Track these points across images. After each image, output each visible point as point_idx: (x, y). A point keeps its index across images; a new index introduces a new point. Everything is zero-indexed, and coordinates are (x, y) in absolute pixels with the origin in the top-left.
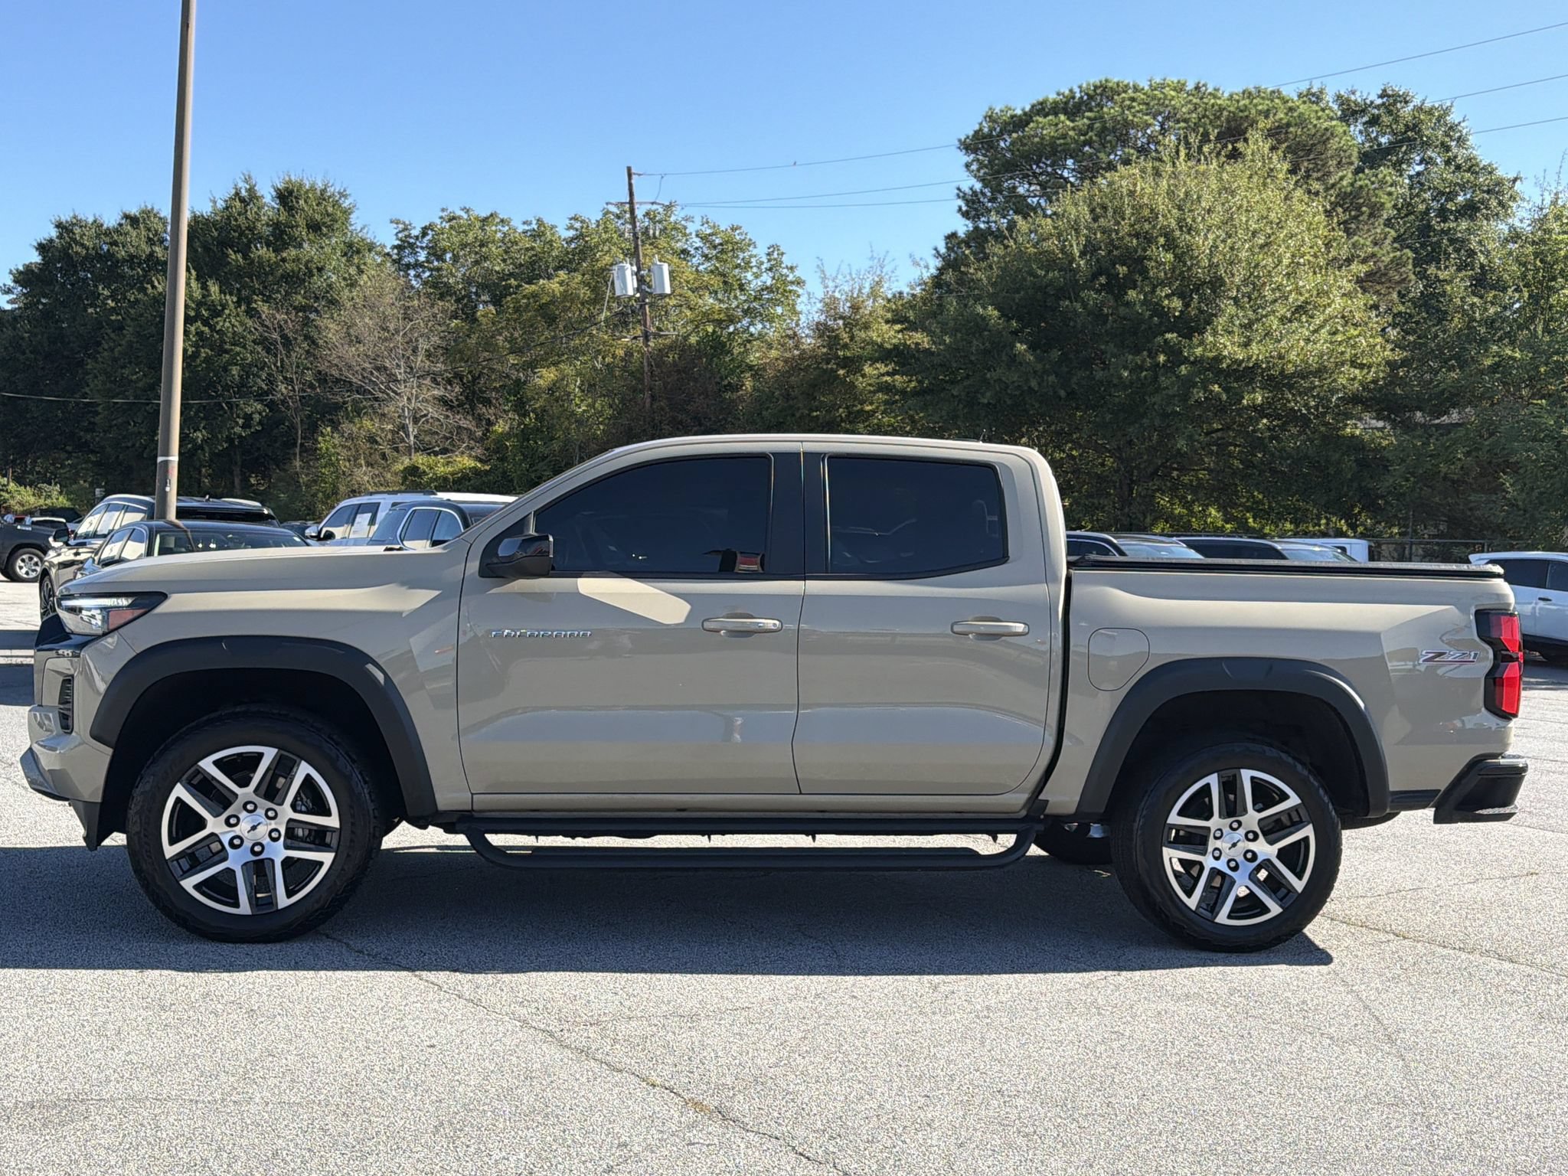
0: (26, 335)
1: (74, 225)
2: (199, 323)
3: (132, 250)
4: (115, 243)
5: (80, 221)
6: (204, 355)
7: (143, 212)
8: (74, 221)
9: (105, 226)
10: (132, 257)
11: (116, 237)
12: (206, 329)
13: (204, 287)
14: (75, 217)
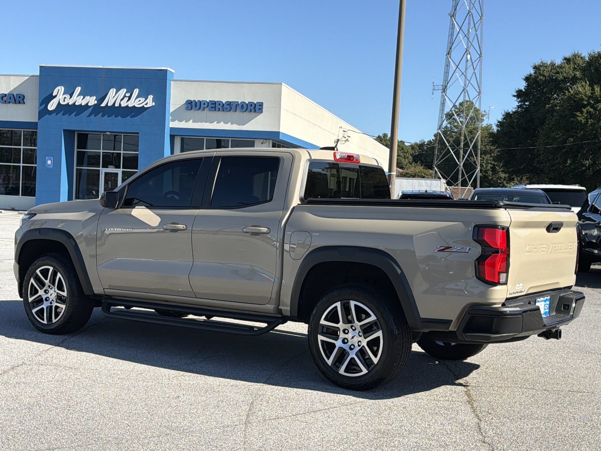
0: (515, 120)
1: (541, 66)
2: (589, 107)
3: (565, 75)
4: (558, 73)
5: (545, 64)
6: (590, 123)
7: (573, 55)
8: (542, 64)
9: (557, 64)
10: (565, 78)
11: (558, 70)
12: (592, 110)
13: (593, 89)
14: (542, 62)
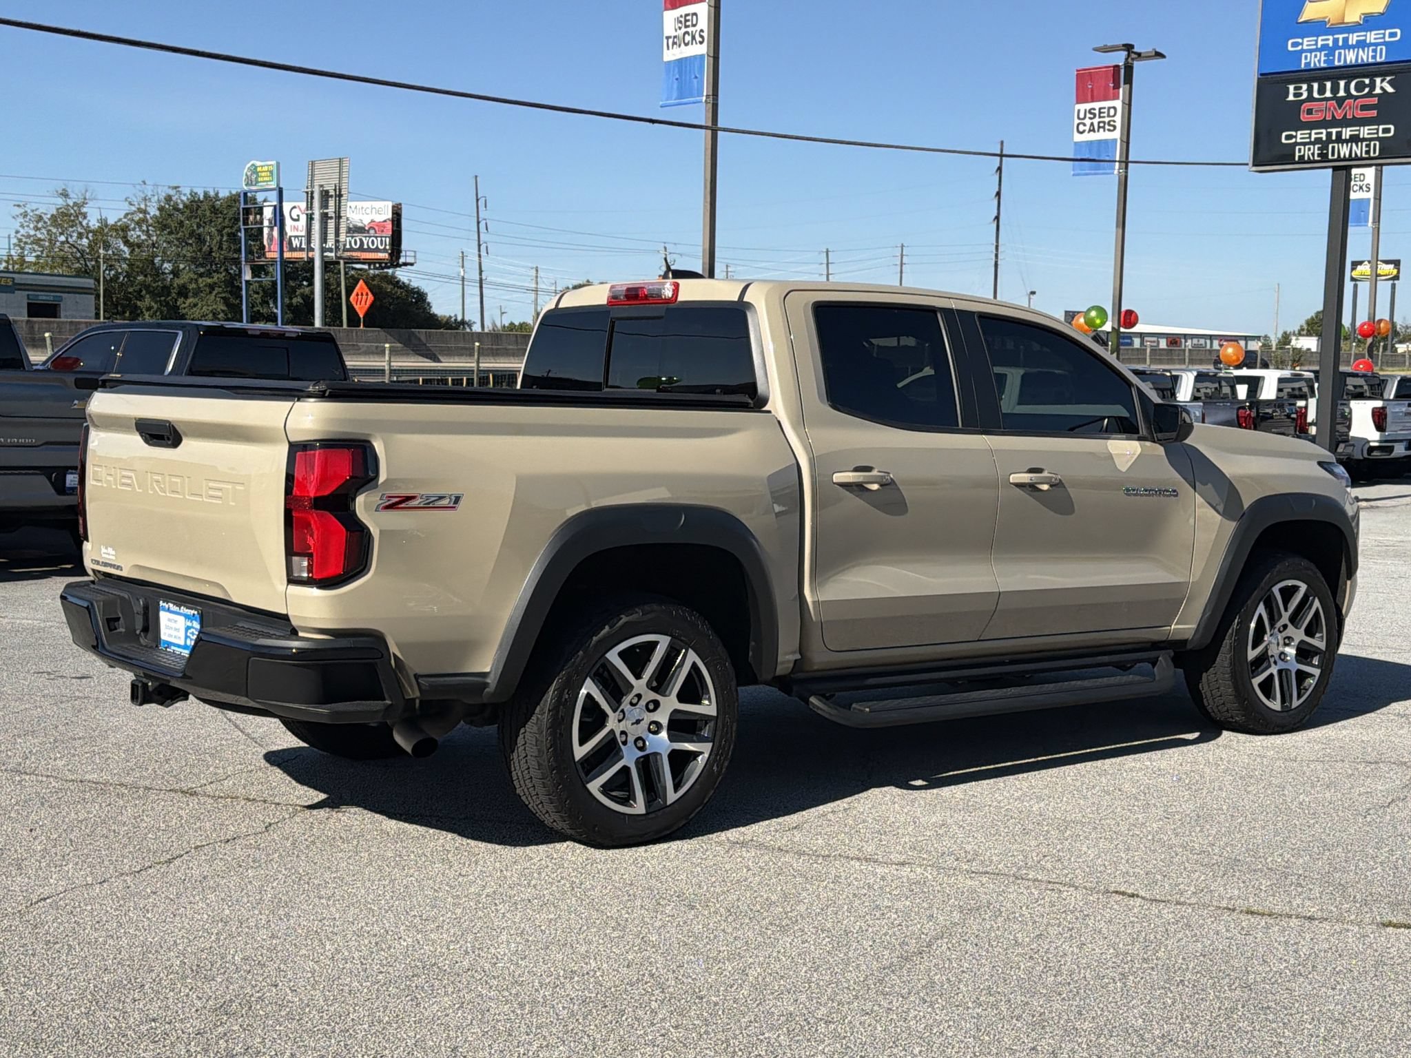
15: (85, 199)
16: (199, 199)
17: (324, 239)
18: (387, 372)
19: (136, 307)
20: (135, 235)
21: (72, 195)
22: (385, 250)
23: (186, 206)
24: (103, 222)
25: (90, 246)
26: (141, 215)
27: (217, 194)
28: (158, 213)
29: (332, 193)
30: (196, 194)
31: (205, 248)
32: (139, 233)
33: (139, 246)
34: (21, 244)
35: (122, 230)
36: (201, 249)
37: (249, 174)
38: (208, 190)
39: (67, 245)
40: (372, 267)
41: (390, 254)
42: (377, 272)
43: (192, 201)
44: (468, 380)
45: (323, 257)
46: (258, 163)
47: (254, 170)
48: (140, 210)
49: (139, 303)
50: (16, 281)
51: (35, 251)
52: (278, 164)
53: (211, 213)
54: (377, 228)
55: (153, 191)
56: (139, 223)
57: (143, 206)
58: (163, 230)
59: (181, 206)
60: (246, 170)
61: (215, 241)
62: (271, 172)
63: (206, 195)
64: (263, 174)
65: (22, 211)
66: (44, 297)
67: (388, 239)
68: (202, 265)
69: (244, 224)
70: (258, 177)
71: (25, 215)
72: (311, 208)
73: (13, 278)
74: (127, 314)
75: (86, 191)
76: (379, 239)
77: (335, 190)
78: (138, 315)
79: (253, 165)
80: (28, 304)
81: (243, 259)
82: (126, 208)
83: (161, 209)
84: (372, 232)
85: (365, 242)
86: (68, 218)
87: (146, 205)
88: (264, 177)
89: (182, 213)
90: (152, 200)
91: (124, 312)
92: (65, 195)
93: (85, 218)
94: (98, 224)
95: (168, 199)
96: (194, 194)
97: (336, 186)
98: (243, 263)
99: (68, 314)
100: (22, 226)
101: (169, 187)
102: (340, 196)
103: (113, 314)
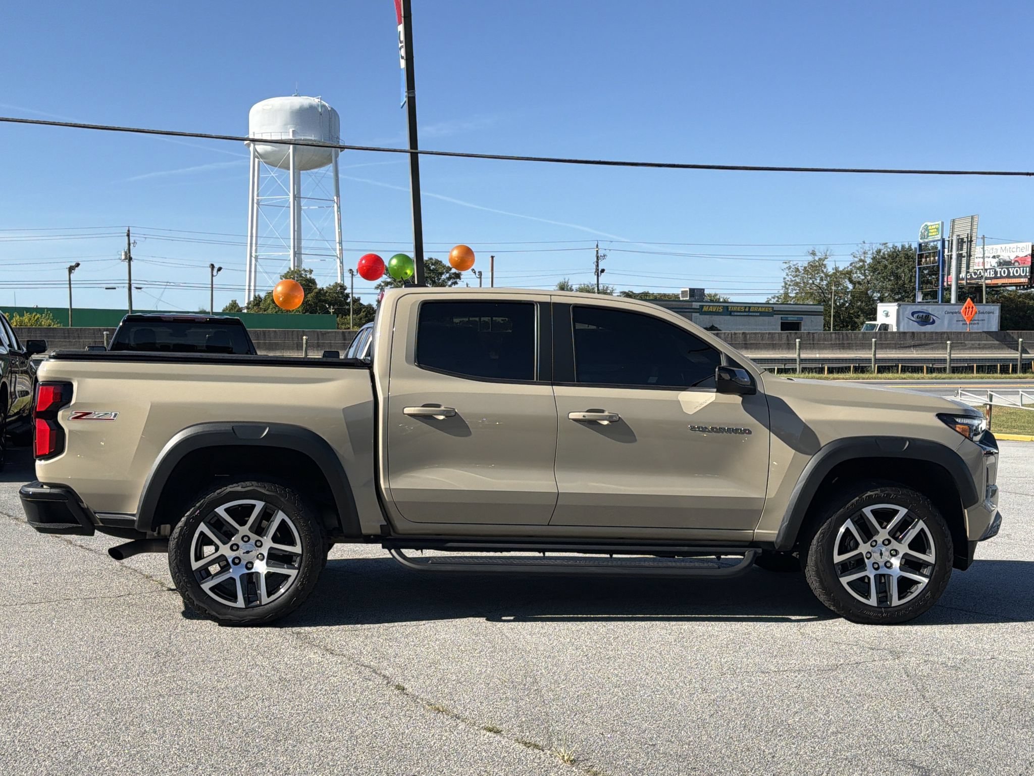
15: (826, 255)
16: (898, 250)
17: (959, 271)
18: (948, 361)
19: (856, 323)
20: (858, 276)
21: (818, 254)
22: (1025, 276)
23: (889, 256)
24: (836, 269)
25: (827, 285)
26: (861, 264)
27: (910, 246)
28: (871, 261)
29: (965, 240)
30: (896, 247)
31: (900, 282)
32: (859, 275)
33: (859, 283)
34: (786, 287)
35: (848, 274)
36: (898, 283)
37: (923, 231)
38: (904, 243)
39: (813, 285)
40: (1018, 288)
41: (1029, 279)
42: (1023, 292)
43: (894, 252)
44: (1013, 365)
45: (957, 283)
46: (929, 224)
47: (927, 228)
48: (861, 260)
49: (856, 320)
50: (775, 309)
51: (795, 290)
52: (943, 223)
53: (905, 258)
54: (1020, 261)
55: (869, 247)
56: (860, 268)
57: (863, 258)
58: (874, 272)
59: (886, 256)
60: (921, 229)
61: (906, 278)
62: (938, 229)
63: (903, 247)
64: (932, 231)
65: (787, 265)
66: (792, 318)
67: (1028, 269)
68: (898, 293)
69: (918, 265)
70: (929, 232)
71: (789, 268)
72: (951, 251)
73: (773, 308)
74: (849, 327)
75: (827, 250)
76: (1022, 269)
77: (967, 238)
78: (856, 328)
79: (926, 225)
80: (782, 323)
81: (917, 288)
82: (852, 259)
83: (874, 259)
84: (1017, 264)
85: (1011, 272)
86: (816, 267)
87: (865, 257)
88: (933, 232)
89: (887, 260)
90: (869, 253)
91: (847, 326)
92: (813, 254)
93: (825, 267)
94: (832, 271)
95: (879, 251)
96: (894, 247)
97: (968, 235)
98: (917, 290)
99: (806, 328)
100: (787, 275)
101: (880, 244)
102: (971, 241)
103: (841, 327)
